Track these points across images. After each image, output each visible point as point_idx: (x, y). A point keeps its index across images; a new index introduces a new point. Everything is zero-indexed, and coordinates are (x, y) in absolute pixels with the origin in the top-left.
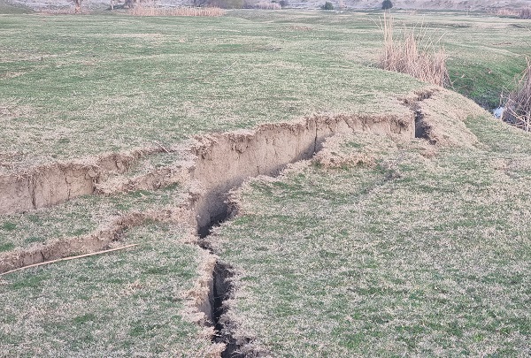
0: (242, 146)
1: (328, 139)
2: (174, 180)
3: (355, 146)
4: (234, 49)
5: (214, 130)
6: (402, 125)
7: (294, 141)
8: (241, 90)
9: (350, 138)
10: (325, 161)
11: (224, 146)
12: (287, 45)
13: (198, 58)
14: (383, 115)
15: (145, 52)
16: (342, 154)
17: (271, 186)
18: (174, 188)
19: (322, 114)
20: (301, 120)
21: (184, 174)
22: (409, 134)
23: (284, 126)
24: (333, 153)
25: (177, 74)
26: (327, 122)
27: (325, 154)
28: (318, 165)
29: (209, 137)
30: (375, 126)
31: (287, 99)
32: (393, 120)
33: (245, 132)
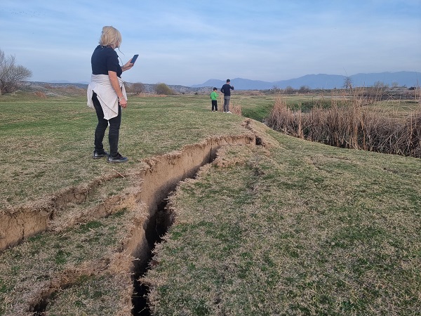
0: (175, 161)
1: (218, 150)
2: (124, 206)
3: (233, 153)
4: (170, 106)
5: (158, 153)
6: (251, 139)
7: (202, 153)
8: (172, 123)
9: (229, 149)
10: (220, 164)
11: (164, 163)
12: (187, 105)
13: (156, 110)
14: (241, 135)
15: (138, 108)
16: (227, 159)
17: (193, 186)
18: (123, 213)
19: (214, 136)
20: (204, 142)
21: (132, 200)
22: (253, 143)
23: (197, 146)
24: (223, 159)
25: (146, 116)
26: (216, 140)
27: (219, 160)
28: (216, 166)
29: (155, 159)
30: (238, 141)
31: (194, 128)
32: (246, 137)
33: (176, 153)
